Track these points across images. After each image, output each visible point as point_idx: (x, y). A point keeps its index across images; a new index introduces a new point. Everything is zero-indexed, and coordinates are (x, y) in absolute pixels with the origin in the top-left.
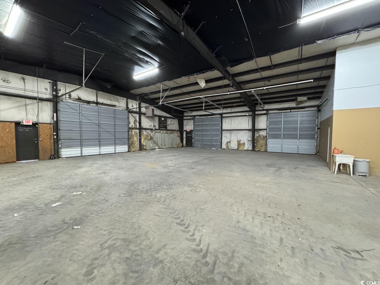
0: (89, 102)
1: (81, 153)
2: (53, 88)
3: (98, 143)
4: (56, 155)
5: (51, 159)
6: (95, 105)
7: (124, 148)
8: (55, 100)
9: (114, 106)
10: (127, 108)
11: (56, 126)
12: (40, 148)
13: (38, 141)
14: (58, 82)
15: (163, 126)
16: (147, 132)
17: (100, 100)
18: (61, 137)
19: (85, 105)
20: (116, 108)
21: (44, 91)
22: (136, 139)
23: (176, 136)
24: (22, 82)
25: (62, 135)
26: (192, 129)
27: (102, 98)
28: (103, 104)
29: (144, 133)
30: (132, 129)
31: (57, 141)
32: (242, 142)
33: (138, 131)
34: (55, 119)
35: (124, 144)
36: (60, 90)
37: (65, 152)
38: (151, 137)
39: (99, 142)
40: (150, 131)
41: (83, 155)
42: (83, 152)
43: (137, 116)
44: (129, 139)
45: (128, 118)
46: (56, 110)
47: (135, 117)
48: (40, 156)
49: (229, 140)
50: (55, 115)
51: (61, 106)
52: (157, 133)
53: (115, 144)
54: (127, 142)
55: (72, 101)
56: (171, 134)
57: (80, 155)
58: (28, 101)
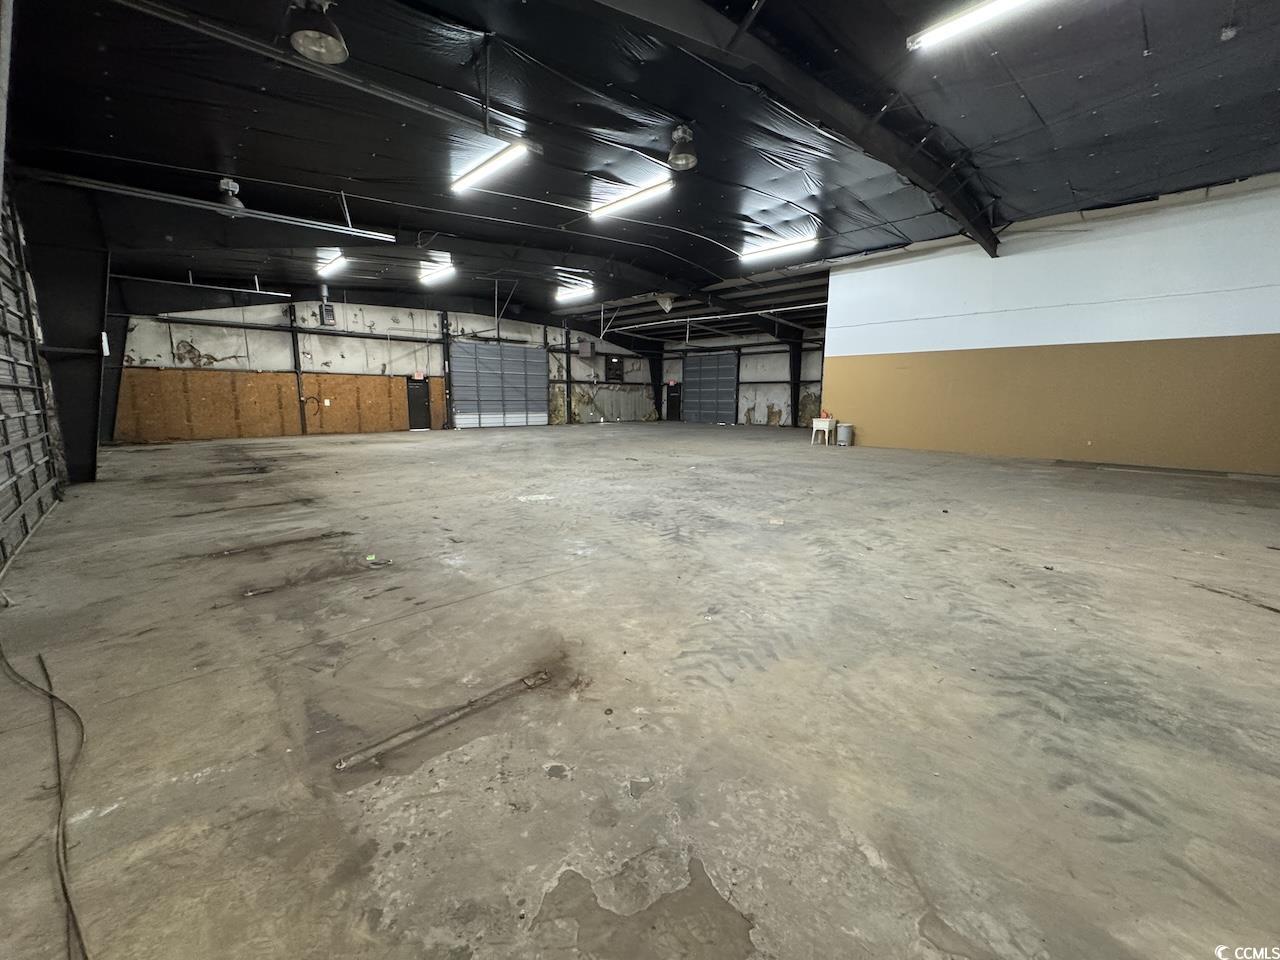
0: (487, 340)
1: (480, 424)
2: (443, 322)
3: (501, 407)
4: (449, 425)
5: (444, 429)
6: (495, 343)
7: (541, 418)
8: (446, 341)
9: (525, 342)
10: (546, 343)
11: (448, 378)
12: (432, 413)
13: (428, 401)
14: (449, 313)
15: (614, 375)
16: (581, 388)
17: (504, 335)
18: (455, 397)
19: (482, 345)
20: (528, 346)
21: (433, 329)
22: (561, 402)
23: (644, 397)
24: (410, 320)
25: (457, 394)
26: (681, 380)
27: (507, 330)
28: (506, 341)
29: (577, 389)
30: (554, 382)
31: (449, 403)
32: (776, 409)
33: (565, 386)
34: (447, 370)
35: (542, 411)
36: (451, 325)
37: (461, 420)
38: (590, 397)
39: (504, 405)
40: (588, 385)
41: (482, 425)
42: (482, 421)
43: (563, 357)
44: (549, 401)
45: (548, 362)
46: (447, 356)
47: (559, 360)
48: (433, 423)
49: (751, 406)
50: (447, 363)
51: (453, 349)
52: (602, 391)
53: (527, 410)
54: (546, 406)
55: (465, 340)
56: (633, 393)
57: (477, 426)
58: (417, 346)
